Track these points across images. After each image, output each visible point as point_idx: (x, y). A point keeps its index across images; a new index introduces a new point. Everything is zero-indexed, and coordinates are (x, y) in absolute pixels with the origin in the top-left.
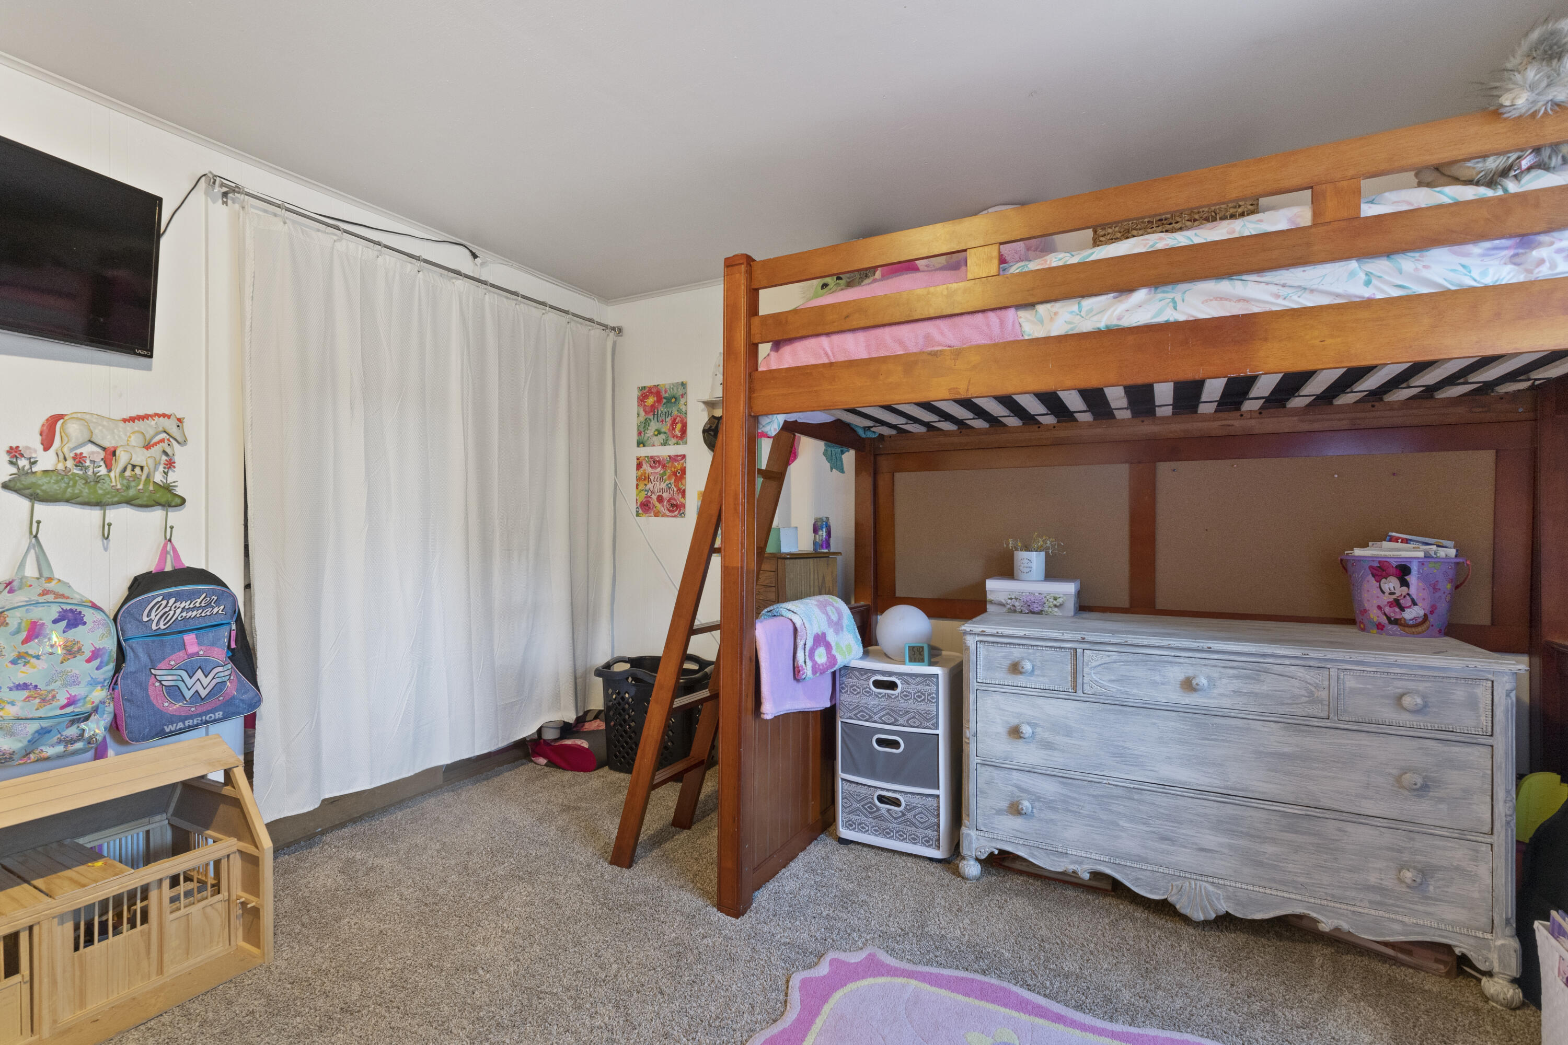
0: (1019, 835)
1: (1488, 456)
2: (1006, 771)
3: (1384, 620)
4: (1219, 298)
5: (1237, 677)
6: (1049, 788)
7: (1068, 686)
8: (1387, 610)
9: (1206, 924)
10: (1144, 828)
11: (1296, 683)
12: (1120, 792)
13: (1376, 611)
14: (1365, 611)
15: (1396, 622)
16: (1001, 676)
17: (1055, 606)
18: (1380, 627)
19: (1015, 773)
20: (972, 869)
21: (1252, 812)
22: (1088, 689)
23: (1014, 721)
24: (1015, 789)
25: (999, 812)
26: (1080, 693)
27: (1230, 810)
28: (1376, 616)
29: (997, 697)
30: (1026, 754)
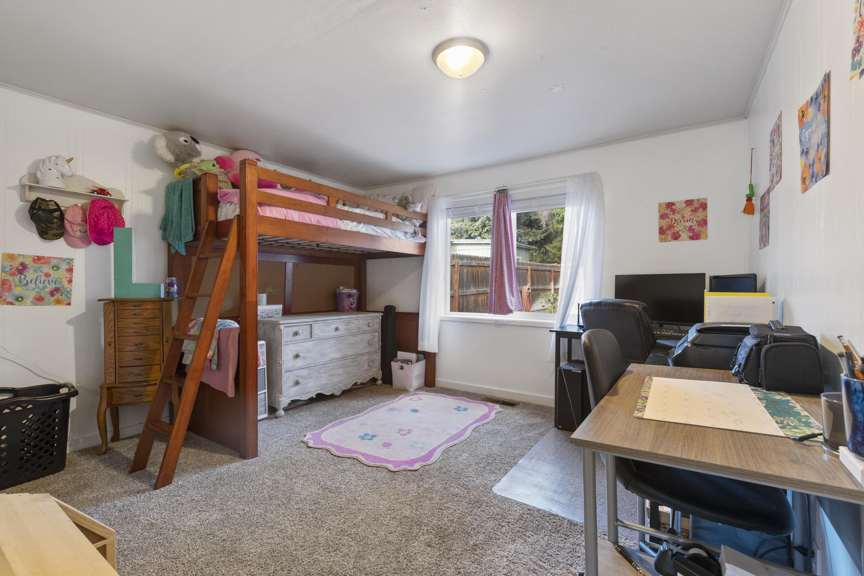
0: (296, 392)
1: (353, 267)
2: (293, 371)
3: (349, 308)
4: (374, 230)
5: (344, 325)
6: (304, 372)
7: (309, 336)
8: (350, 306)
9: (341, 395)
10: (327, 375)
11: (354, 324)
12: (322, 366)
13: (347, 306)
14: (344, 307)
15: (350, 309)
16: (291, 338)
17: (276, 314)
18: (348, 310)
19: (295, 371)
20: (281, 412)
21: (348, 361)
22: (315, 337)
23: (295, 353)
24: (295, 377)
25: (291, 387)
26: (313, 338)
27: (344, 361)
28: (347, 308)
29: (290, 346)
30: (299, 363)
